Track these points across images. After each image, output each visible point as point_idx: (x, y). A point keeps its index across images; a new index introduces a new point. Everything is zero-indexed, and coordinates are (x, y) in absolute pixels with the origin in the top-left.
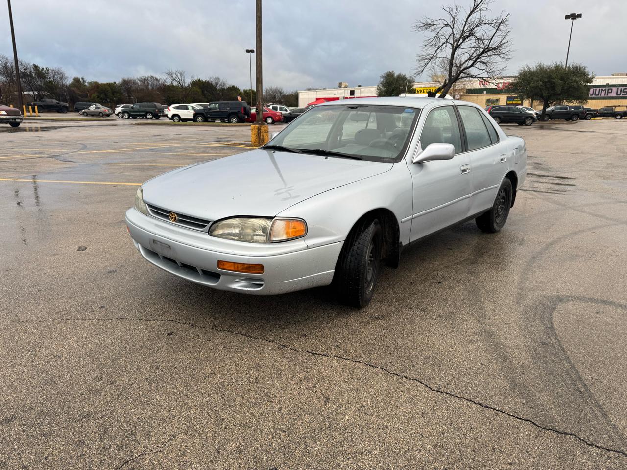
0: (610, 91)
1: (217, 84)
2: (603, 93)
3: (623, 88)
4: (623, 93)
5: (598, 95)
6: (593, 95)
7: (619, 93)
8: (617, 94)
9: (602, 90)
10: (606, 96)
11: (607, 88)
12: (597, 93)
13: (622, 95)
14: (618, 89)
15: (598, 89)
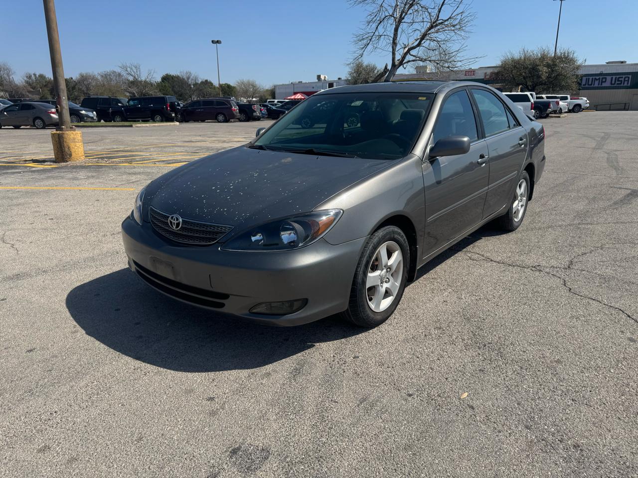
0: (604, 80)
1: (188, 78)
2: (597, 82)
3: (618, 77)
4: (618, 82)
5: (591, 85)
6: (585, 85)
7: (613, 82)
8: (611, 84)
9: (595, 79)
10: (600, 86)
11: (601, 77)
12: (590, 83)
13: (617, 84)
14: (612, 78)
15: (591, 78)
